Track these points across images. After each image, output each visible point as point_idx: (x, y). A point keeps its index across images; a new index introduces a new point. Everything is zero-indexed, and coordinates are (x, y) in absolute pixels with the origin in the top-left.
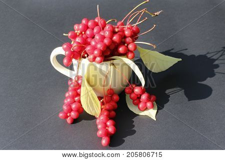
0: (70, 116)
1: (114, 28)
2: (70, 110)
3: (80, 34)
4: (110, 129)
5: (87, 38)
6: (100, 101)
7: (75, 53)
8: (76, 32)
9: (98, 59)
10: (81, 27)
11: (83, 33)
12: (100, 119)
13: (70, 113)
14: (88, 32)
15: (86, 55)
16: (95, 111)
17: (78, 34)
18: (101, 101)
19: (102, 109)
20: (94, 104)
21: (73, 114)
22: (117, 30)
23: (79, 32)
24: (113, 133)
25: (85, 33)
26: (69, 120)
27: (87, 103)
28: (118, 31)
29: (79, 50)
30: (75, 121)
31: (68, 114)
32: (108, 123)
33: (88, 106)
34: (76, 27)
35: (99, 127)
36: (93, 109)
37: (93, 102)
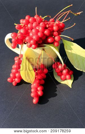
0: (15, 81)
1: (45, 25)
2: (15, 77)
3: (24, 26)
4: (39, 93)
5: (28, 29)
7: (19, 40)
8: (21, 25)
9: (33, 46)
10: (24, 22)
11: (26, 26)
12: (34, 85)
13: (15, 79)
14: (29, 26)
15: (26, 42)
16: (31, 80)
17: (22, 26)
18: (36, 72)
19: (35, 78)
20: (30, 75)
21: (16, 80)
22: (47, 26)
23: (23, 25)
24: (41, 95)
25: (27, 26)
26: (14, 83)
27: (25, 75)
28: (49, 27)
29: (22, 38)
30: (18, 84)
31: (14, 80)
32: (39, 89)
33: (26, 77)
34: (21, 21)
35: (32, 90)
36: (29, 78)
37: (30, 74)
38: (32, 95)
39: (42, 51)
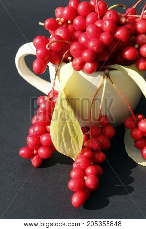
0: (37, 154)
2: (38, 144)
3: (63, 23)
6: (84, 133)
7: (52, 53)
9: (88, 66)
11: (69, 22)
12: (78, 161)
13: (37, 149)
14: (77, 21)
15: (69, 58)
16: (72, 151)
17: (60, 23)
18: (86, 133)
20: (72, 139)
21: (41, 151)
25: (72, 23)
26: (34, 161)
29: (59, 49)
30: (44, 163)
31: (35, 152)
32: (89, 171)
35: (73, 174)
36: (69, 145)
37: (71, 135)
38: (71, 184)
39: (104, 78)
